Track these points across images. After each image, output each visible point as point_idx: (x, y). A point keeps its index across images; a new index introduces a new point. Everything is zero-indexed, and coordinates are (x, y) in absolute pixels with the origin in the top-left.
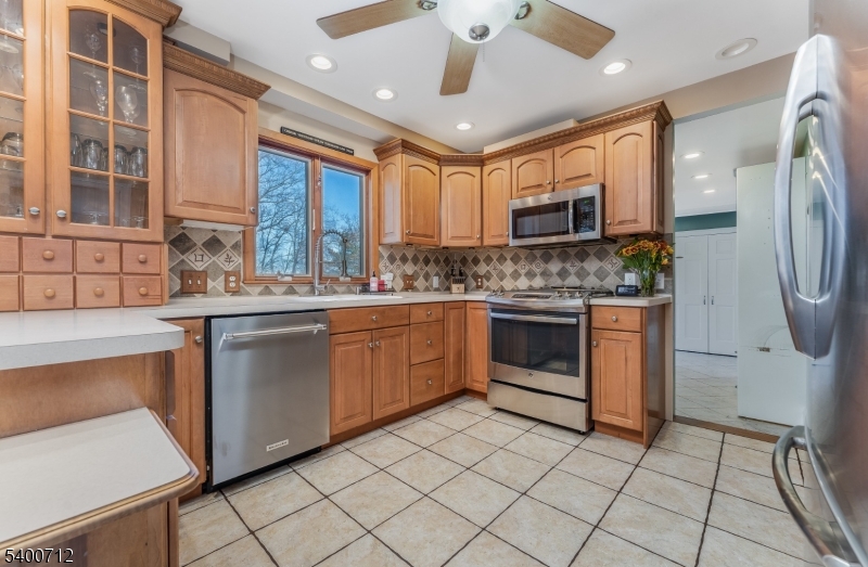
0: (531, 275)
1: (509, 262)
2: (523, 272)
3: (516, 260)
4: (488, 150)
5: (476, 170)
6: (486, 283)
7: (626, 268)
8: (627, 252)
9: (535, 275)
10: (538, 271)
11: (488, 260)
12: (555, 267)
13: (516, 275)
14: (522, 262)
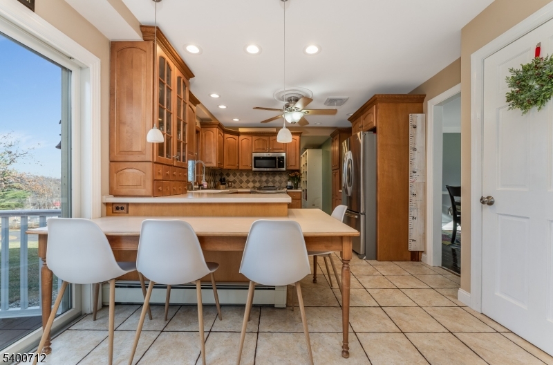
0: (254, 182)
1: (245, 176)
2: (251, 180)
3: (247, 176)
4: (241, 130)
5: (236, 137)
6: (233, 185)
7: (289, 180)
8: (293, 175)
9: (256, 182)
10: (257, 180)
11: (235, 175)
12: (264, 178)
13: (248, 182)
14: (251, 176)
